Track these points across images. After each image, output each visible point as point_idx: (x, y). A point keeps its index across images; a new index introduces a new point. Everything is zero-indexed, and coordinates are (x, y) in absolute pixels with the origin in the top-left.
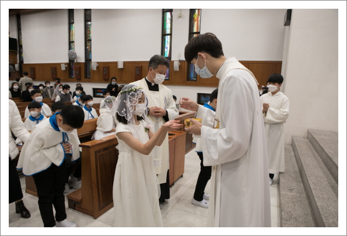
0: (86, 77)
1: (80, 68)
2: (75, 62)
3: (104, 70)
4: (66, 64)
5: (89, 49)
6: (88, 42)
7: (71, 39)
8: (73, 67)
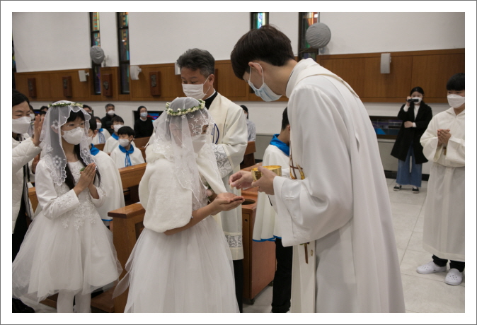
0: (121, 92)
1: (111, 76)
2: (102, 66)
3: (151, 80)
4: (86, 70)
5: (125, 44)
6: (122, 31)
7: (94, 26)
8: (100, 76)
